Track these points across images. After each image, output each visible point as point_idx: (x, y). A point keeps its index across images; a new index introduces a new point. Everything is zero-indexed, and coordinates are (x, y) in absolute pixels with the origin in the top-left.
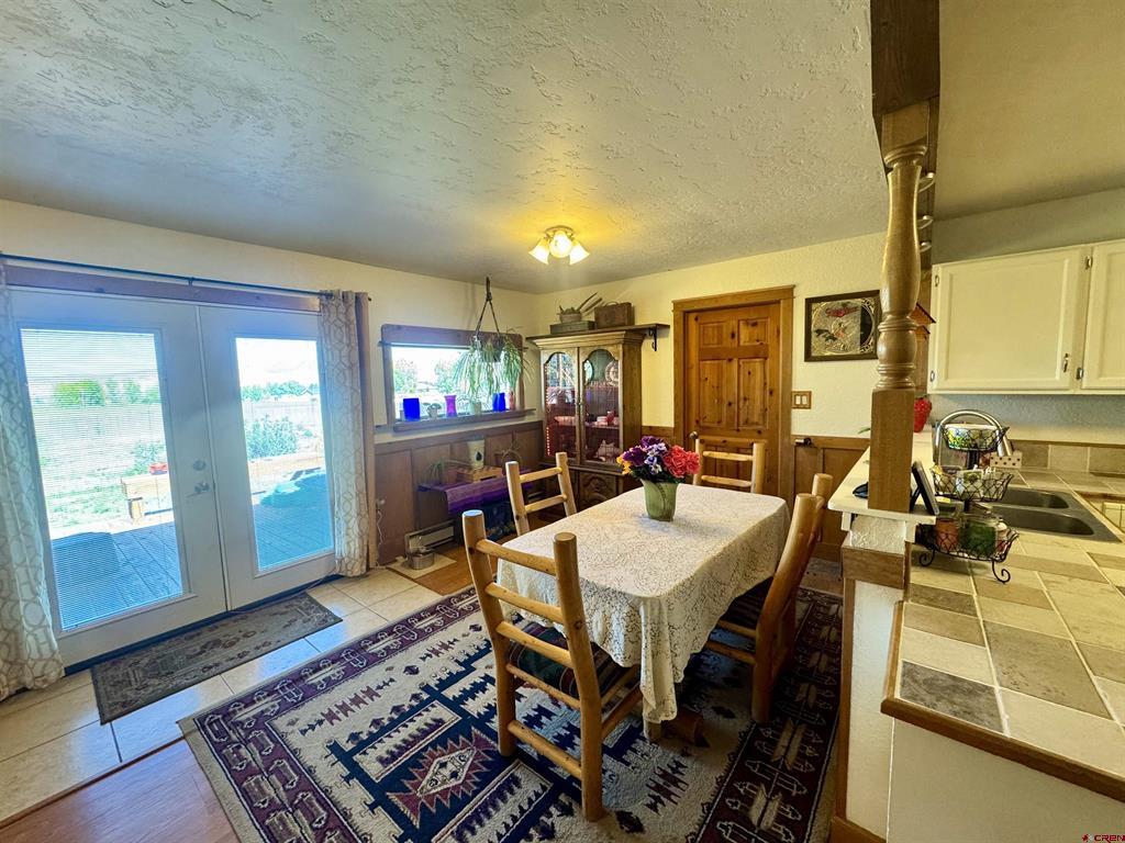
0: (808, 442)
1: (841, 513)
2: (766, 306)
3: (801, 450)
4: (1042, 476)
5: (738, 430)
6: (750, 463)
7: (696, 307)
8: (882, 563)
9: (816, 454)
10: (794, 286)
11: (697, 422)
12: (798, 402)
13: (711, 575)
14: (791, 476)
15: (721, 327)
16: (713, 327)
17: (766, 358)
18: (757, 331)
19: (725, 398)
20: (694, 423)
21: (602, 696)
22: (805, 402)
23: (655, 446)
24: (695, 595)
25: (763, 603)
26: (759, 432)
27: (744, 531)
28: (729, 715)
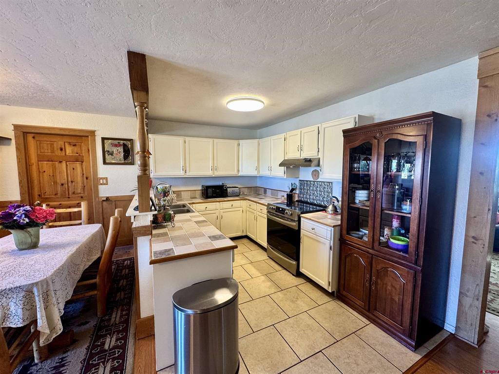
0: (108, 199)
1: (131, 216)
2: (82, 137)
3: (105, 203)
4: (181, 200)
5: (69, 198)
6: (80, 212)
7: (33, 131)
8: (144, 229)
9: (112, 204)
10: (95, 131)
11: (39, 195)
12: (101, 182)
13: (71, 262)
14: (101, 215)
15: (53, 144)
16: (47, 144)
17: (83, 162)
18: (76, 149)
19: (58, 181)
20: (36, 196)
21: (9, 349)
22: (105, 182)
23: (21, 208)
24: (66, 273)
25: (99, 267)
26: (82, 197)
27: (85, 240)
28: (87, 323)
